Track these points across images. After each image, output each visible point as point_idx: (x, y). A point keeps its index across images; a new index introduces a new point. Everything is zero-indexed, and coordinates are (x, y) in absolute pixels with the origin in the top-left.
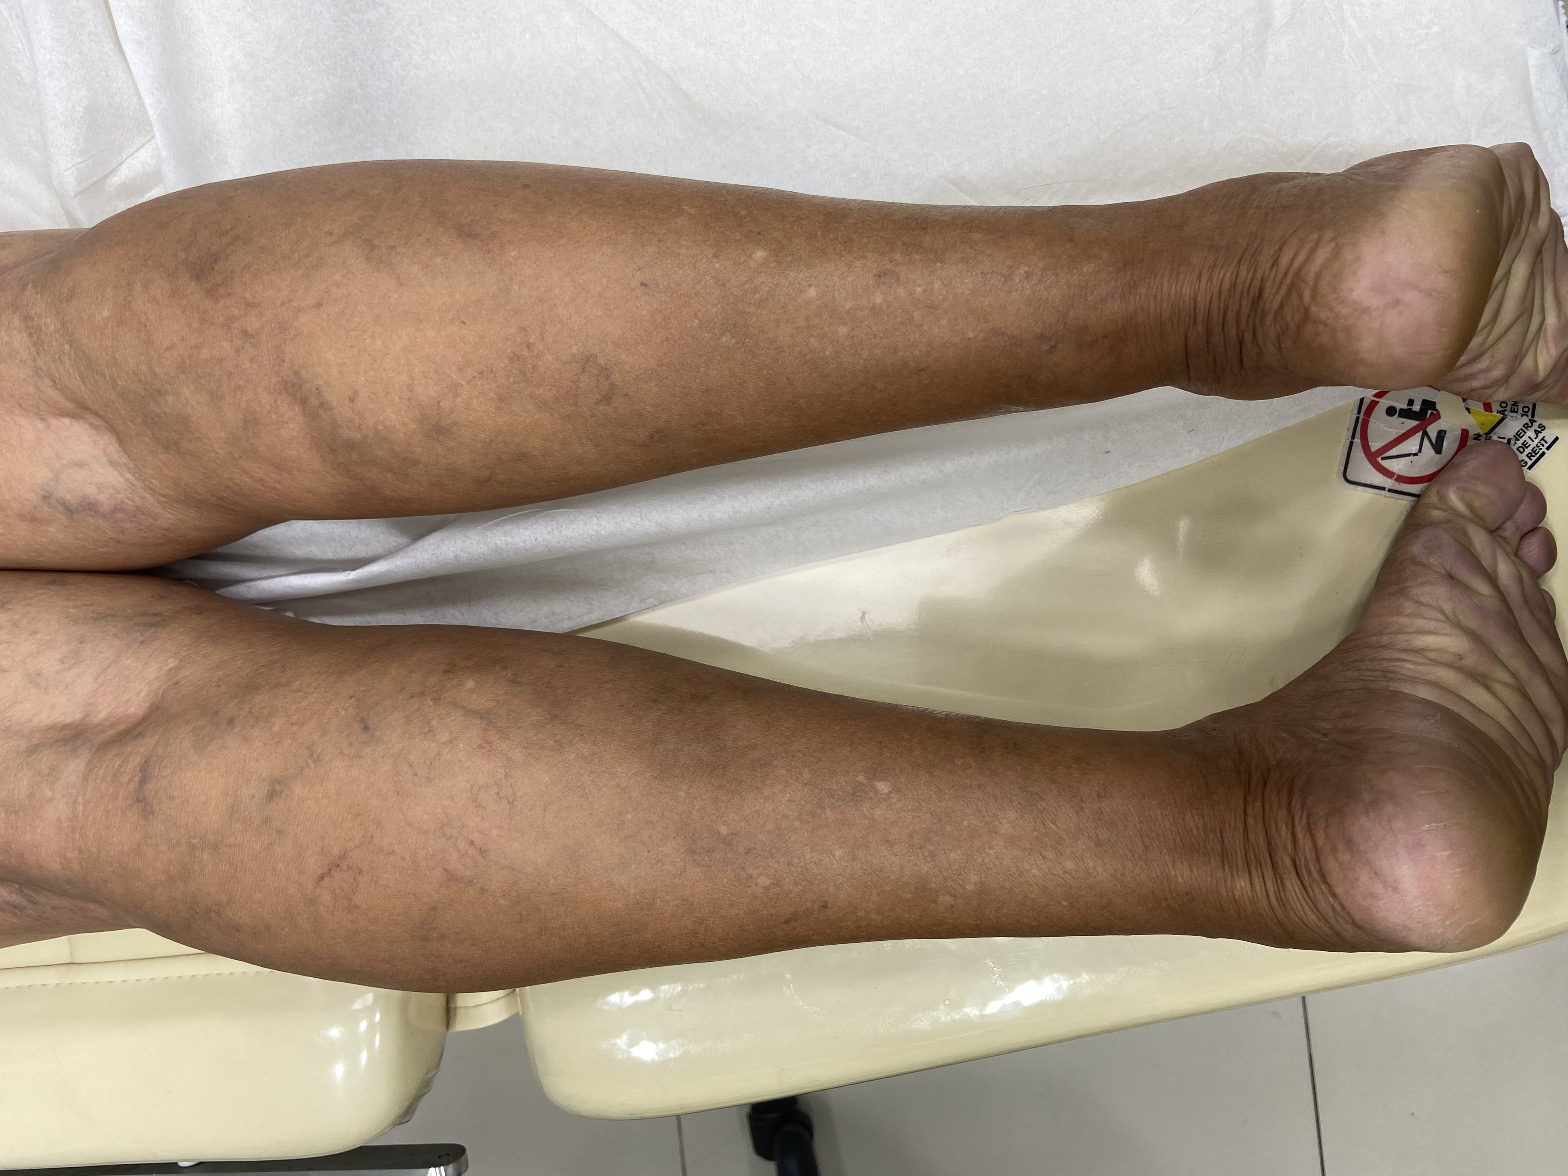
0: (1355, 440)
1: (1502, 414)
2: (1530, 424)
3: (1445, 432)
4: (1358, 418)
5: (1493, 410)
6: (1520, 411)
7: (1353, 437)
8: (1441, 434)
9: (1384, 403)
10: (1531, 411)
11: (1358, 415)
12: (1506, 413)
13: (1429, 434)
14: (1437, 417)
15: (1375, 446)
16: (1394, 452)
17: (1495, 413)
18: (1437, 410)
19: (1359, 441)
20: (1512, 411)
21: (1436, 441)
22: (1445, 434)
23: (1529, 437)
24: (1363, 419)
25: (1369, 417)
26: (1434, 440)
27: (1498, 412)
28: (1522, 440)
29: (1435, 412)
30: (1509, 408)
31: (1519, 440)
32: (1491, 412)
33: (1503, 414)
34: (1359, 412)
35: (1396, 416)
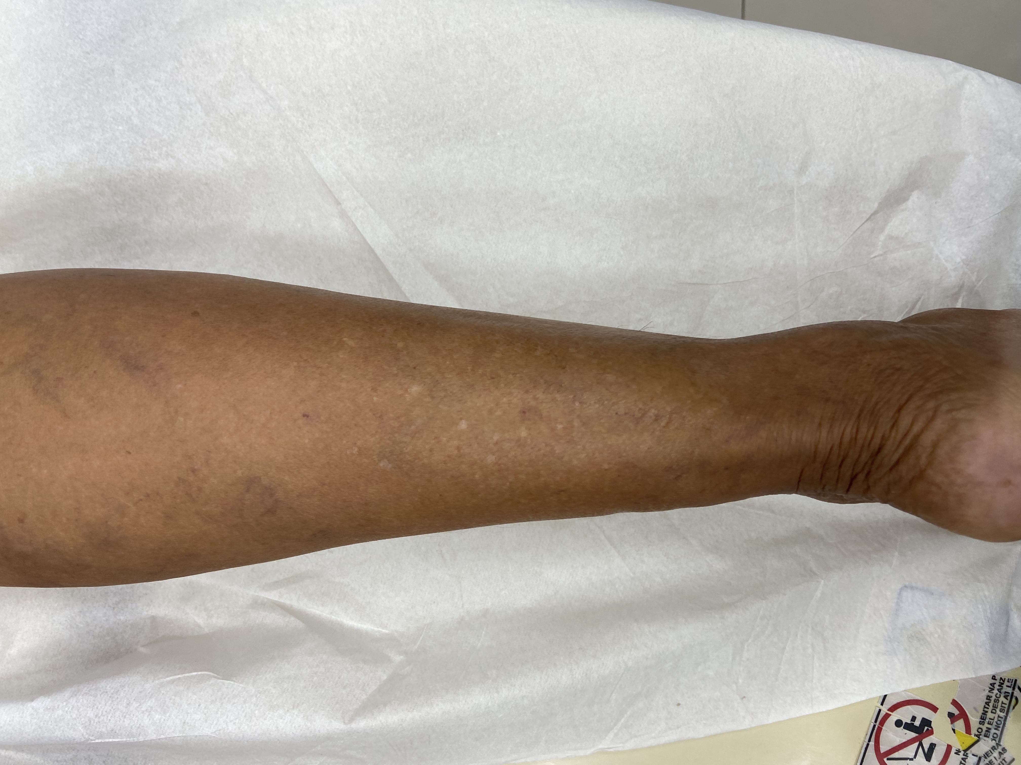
0: (870, 743)
1: (977, 737)
2: (996, 747)
3: (935, 745)
4: (874, 726)
5: (972, 733)
6: (991, 737)
7: (869, 741)
8: (932, 746)
9: (895, 716)
10: (998, 737)
11: (875, 724)
12: (981, 736)
13: (924, 745)
14: (930, 732)
15: (883, 748)
16: (896, 755)
17: (973, 736)
18: (932, 728)
19: (873, 743)
20: (985, 736)
21: (928, 751)
22: (935, 747)
23: (995, 758)
24: (878, 727)
25: (883, 726)
26: (926, 750)
27: (975, 735)
28: (989, 759)
29: (930, 729)
30: (983, 733)
31: (987, 758)
32: (970, 734)
33: (979, 737)
34: (876, 721)
35: (902, 727)
